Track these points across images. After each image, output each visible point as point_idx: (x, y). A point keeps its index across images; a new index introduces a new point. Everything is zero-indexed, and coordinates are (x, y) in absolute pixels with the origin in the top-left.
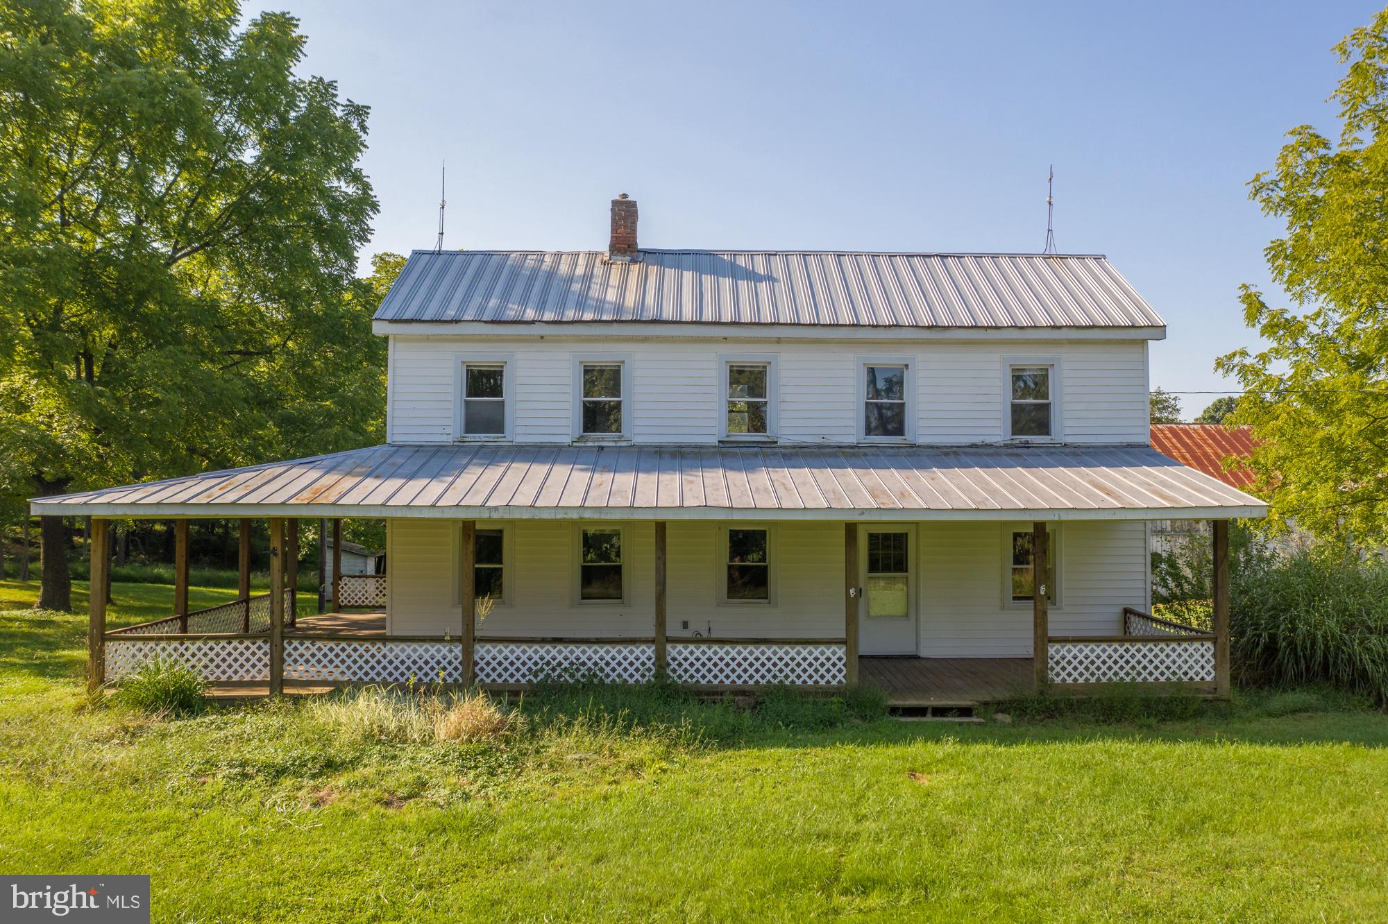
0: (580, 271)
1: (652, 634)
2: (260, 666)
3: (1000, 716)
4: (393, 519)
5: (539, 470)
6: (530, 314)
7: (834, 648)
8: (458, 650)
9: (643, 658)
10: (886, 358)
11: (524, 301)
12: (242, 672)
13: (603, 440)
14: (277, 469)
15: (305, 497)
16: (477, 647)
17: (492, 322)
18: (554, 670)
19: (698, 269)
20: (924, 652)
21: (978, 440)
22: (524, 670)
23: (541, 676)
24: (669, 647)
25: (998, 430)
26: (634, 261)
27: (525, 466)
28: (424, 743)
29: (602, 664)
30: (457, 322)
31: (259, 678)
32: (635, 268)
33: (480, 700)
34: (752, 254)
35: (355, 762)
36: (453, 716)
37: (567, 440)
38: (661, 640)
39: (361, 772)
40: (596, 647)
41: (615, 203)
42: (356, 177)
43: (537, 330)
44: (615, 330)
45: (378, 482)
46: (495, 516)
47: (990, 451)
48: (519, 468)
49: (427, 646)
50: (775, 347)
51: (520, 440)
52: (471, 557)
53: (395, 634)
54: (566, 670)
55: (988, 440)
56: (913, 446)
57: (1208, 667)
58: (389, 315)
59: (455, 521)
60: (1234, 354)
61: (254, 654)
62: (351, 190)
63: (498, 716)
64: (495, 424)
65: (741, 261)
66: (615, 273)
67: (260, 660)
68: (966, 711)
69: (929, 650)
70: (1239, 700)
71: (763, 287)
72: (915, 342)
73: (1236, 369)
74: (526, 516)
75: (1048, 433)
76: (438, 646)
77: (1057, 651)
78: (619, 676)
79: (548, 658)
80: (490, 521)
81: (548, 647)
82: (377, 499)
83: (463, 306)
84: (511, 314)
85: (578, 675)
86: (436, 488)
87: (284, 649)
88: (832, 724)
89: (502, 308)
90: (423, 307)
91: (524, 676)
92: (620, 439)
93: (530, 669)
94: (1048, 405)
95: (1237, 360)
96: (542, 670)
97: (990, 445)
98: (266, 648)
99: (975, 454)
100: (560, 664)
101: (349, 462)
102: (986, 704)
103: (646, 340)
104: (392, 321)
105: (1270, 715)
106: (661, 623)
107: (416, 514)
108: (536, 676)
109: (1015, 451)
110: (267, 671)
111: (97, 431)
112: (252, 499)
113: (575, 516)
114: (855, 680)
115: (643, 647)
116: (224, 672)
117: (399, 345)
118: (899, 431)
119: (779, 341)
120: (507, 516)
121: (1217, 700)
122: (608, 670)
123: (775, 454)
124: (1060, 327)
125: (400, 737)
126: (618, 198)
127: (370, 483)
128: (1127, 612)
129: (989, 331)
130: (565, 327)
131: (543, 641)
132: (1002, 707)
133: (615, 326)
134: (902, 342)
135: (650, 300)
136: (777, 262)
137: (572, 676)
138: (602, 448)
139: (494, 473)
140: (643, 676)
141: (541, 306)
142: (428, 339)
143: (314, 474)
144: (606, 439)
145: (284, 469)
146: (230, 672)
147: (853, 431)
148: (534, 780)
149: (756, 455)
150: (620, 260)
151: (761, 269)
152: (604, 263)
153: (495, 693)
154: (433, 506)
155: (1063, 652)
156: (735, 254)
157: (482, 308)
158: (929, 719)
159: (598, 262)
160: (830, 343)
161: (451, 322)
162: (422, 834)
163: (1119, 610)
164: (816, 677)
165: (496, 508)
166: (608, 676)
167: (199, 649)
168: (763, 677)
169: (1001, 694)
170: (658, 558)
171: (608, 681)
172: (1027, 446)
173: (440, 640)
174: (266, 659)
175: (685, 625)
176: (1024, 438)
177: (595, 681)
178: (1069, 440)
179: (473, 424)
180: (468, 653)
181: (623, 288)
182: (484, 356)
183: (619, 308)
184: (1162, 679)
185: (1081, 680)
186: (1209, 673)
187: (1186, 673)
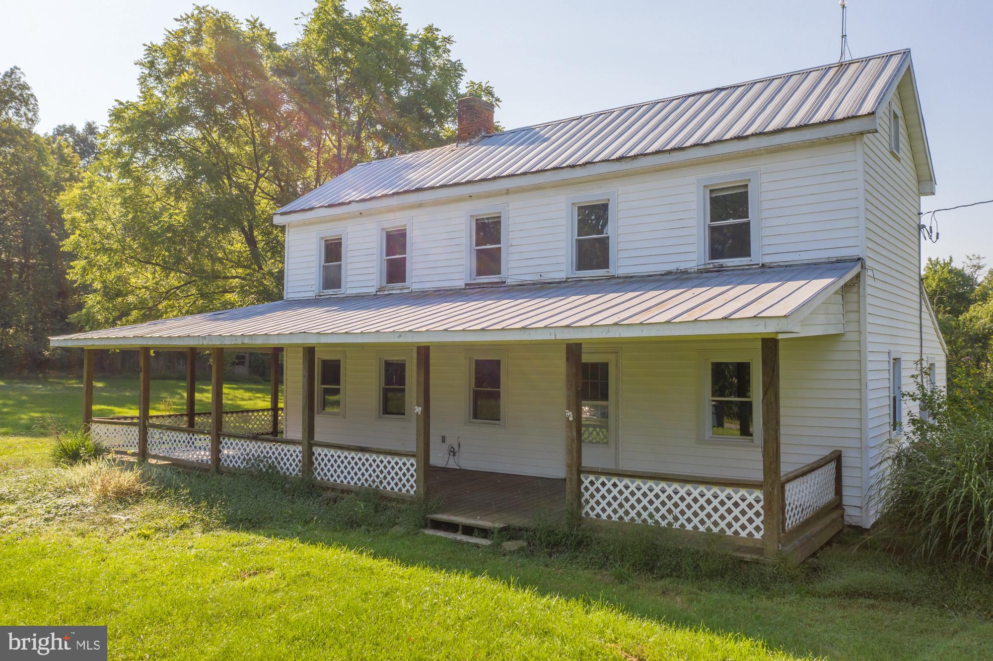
10: (593, 196)
13: (393, 288)
17: (329, 206)
25: (694, 255)
37: (374, 291)
44: (396, 201)
47: (685, 275)
50: (505, 199)
51: (349, 291)
55: (683, 266)
56: (613, 277)
57: (758, 521)
66: (449, 155)
71: (530, 148)
72: (616, 176)
75: (747, 253)
77: (592, 483)
90: (308, 202)
92: (404, 287)
94: (748, 224)
97: (683, 273)
102: (504, 529)
103: (420, 205)
117: (291, 230)
118: (604, 264)
119: (508, 192)
134: (603, 177)
138: (391, 295)
141: (369, 191)
142: (304, 223)
144: (396, 288)
147: (565, 267)
152: (451, 151)
155: (598, 484)
160: (545, 188)
164: (400, 485)
166: (282, 468)
172: (720, 270)
176: (722, 261)
178: (767, 260)
181: (435, 167)
182: (332, 232)
184: (702, 529)
185: (615, 518)
186: (757, 529)
187: (729, 525)
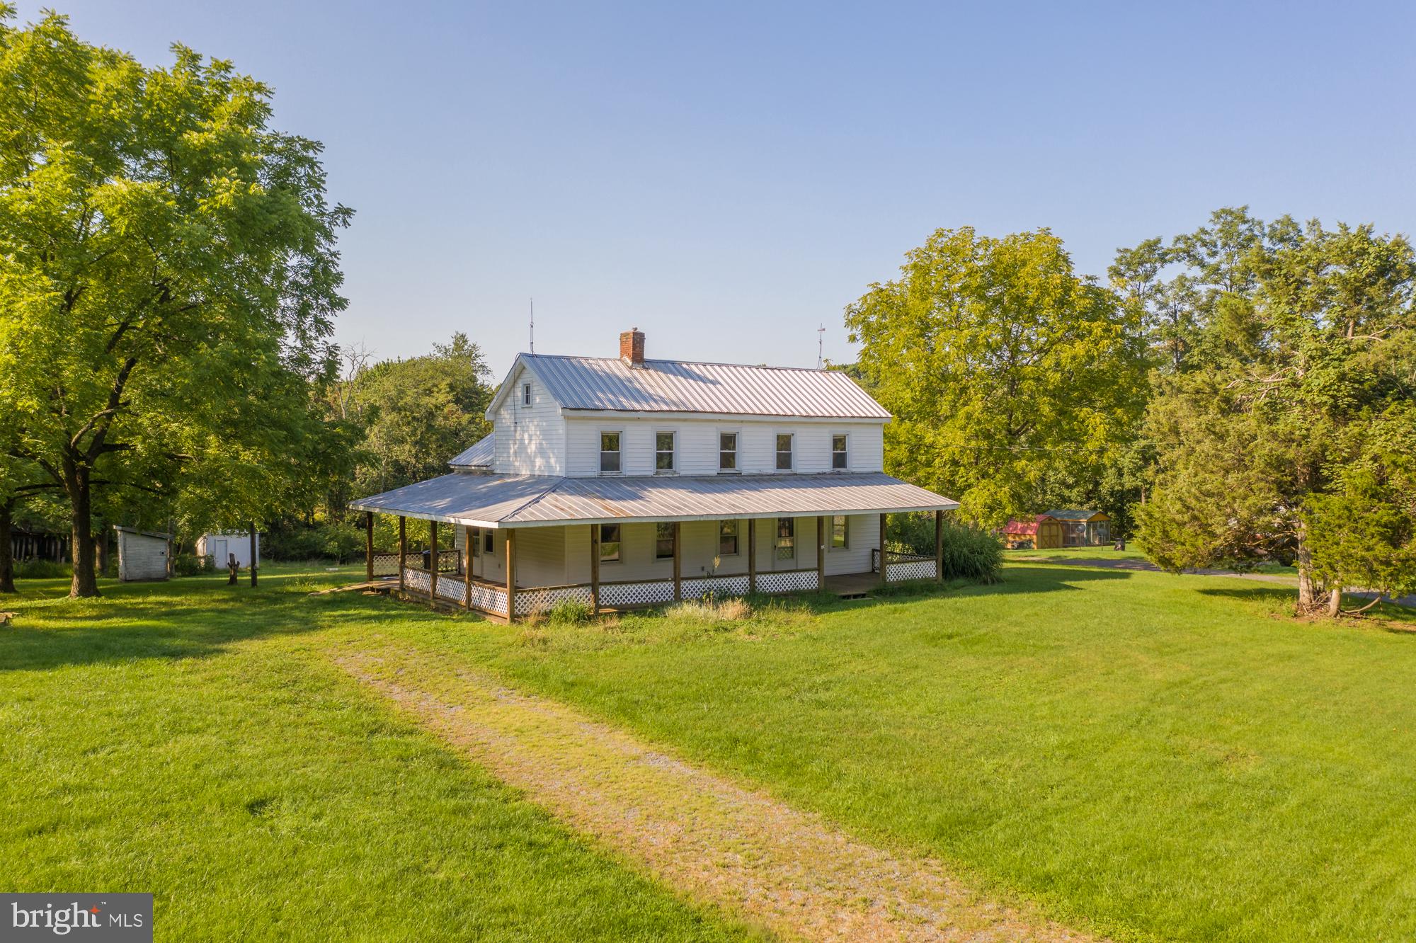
0: (625, 373)
2: (586, 600)
10: (786, 431)
21: (820, 471)
25: (827, 466)
26: (649, 368)
32: (648, 371)
37: (651, 474)
43: (638, 415)
44: (676, 416)
51: (629, 474)
55: (824, 471)
56: (795, 474)
57: (935, 571)
61: (583, 594)
65: (694, 369)
66: (644, 376)
67: (587, 597)
72: (798, 423)
75: (845, 467)
77: (889, 568)
81: (708, 580)
92: (674, 472)
94: (846, 453)
97: (825, 474)
102: (870, 592)
103: (685, 420)
114: (822, 585)
118: (789, 467)
119: (742, 421)
124: (855, 417)
126: (633, 330)
128: (874, 551)
130: (653, 413)
133: (676, 413)
134: (792, 423)
136: (711, 370)
138: (666, 477)
142: (584, 418)
144: (668, 472)
150: (638, 367)
151: (708, 375)
158: (851, 600)
159: (627, 367)
164: (808, 586)
169: (872, 588)
172: (839, 473)
174: (589, 596)
175: (703, 569)
178: (854, 470)
182: (611, 428)
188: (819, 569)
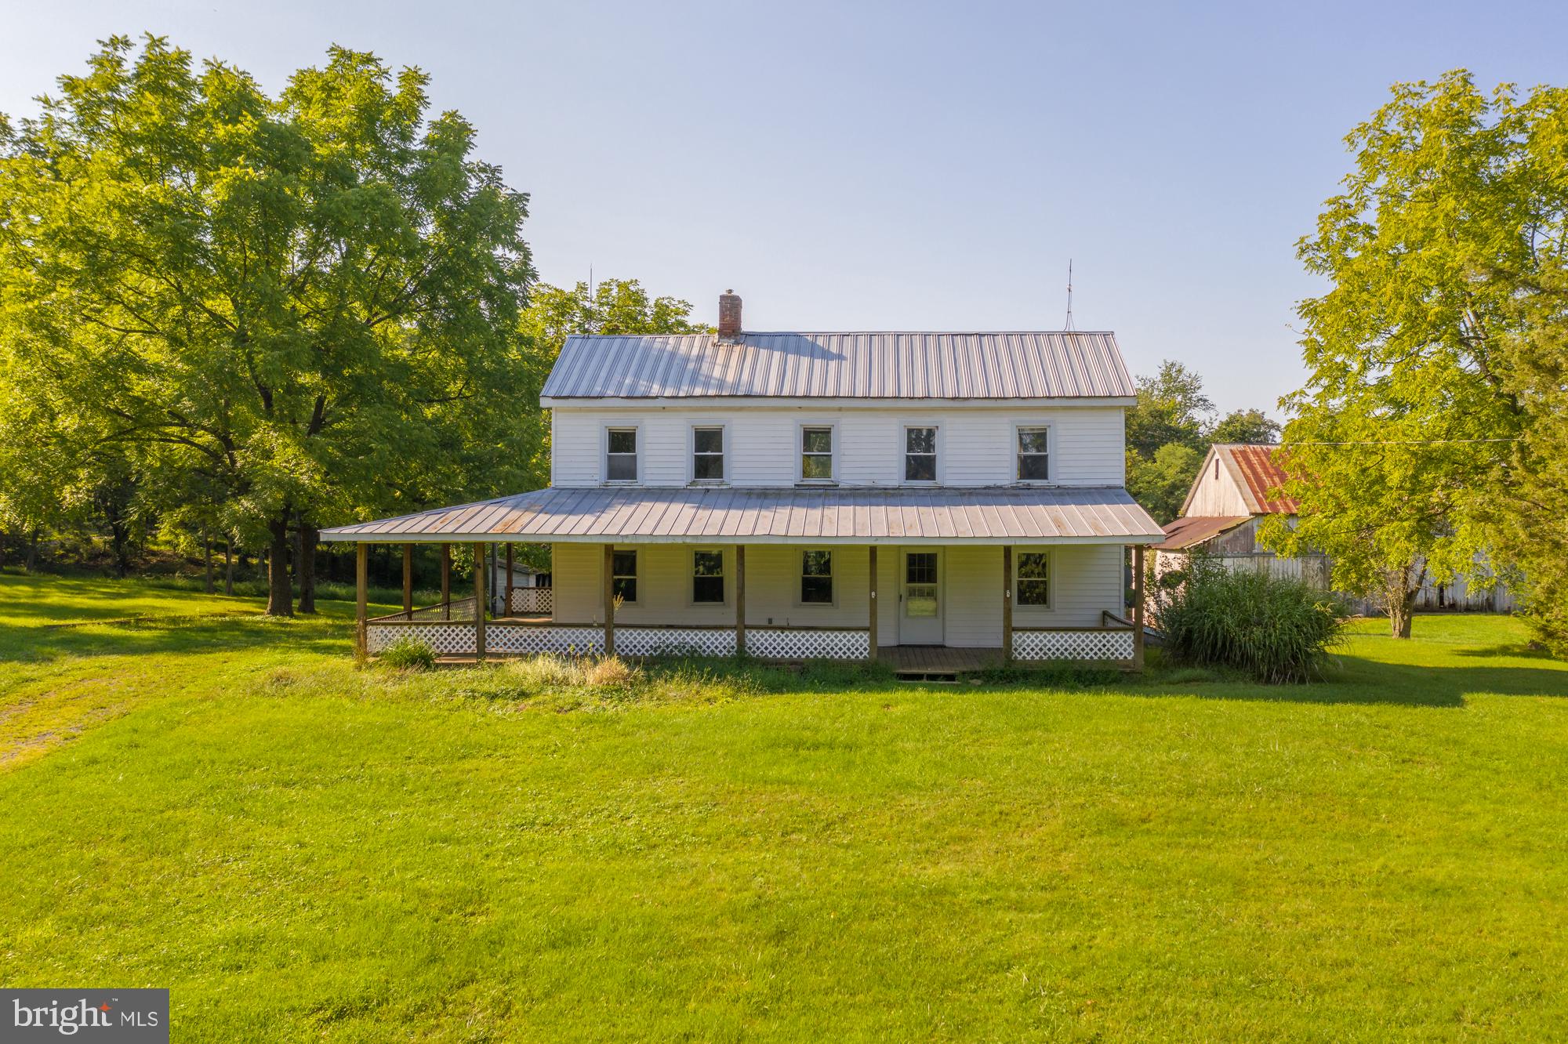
0: (695, 352)
1: (734, 622)
2: (469, 643)
3: (974, 681)
4: (556, 543)
5: (660, 507)
6: (656, 390)
7: (861, 633)
8: (602, 633)
9: (729, 639)
10: (923, 422)
11: (651, 379)
12: (458, 647)
13: (709, 484)
14: (477, 508)
15: (499, 528)
16: (615, 631)
17: (627, 397)
18: (668, 647)
19: (785, 350)
20: (948, 644)
21: (991, 483)
22: (647, 647)
23: (659, 651)
24: (746, 632)
25: (1007, 473)
26: (737, 343)
27: (650, 504)
28: (579, 686)
29: (701, 643)
30: (601, 398)
31: (469, 651)
32: (737, 349)
33: (615, 660)
34: (829, 335)
35: (539, 693)
36: (598, 670)
37: (683, 484)
38: (741, 627)
39: (540, 698)
40: (696, 631)
41: (722, 298)
42: (519, 247)
43: (659, 404)
44: (717, 403)
45: (548, 516)
46: (626, 541)
47: (999, 491)
48: (646, 506)
49: (581, 630)
50: (839, 414)
51: (649, 484)
52: (611, 570)
53: (559, 621)
54: (676, 647)
55: (1000, 483)
56: (941, 488)
57: (1130, 650)
58: (552, 393)
59: (601, 544)
60: (1294, 394)
61: (465, 635)
62: (513, 256)
63: (626, 671)
64: (631, 474)
65: (820, 341)
66: (722, 352)
67: (469, 639)
68: (950, 678)
69: (952, 641)
70: (1151, 672)
71: (833, 364)
72: (944, 409)
73: (1296, 407)
74: (647, 541)
75: (1044, 476)
76: (589, 630)
77: (1020, 637)
78: (712, 651)
79: (663, 638)
80: (622, 545)
81: (664, 631)
82: (547, 530)
83: (606, 385)
84: (641, 390)
85: (684, 651)
86: (588, 519)
87: (485, 632)
88: (852, 683)
89: (634, 386)
90: (577, 385)
91: (647, 651)
92: (722, 483)
93: (651, 646)
94: (1046, 456)
95: (1296, 399)
96: (659, 647)
97: (1000, 487)
98: (474, 631)
99: (988, 495)
100: (671, 643)
101: (526, 501)
102: (964, 673)
103: (741, 409)
104: (554, 398)
105: (1170, 683)
106: (741, 614)
107: (574, 540)
108: (655, 651)
109: (1018, 492)
110: (474, 647)
111: (327, 474)
112: (464, 530)
113: (680, 541)
114: (875, 655)
115: (729, 632)
116: (446, 647)
117: (559, 414)
118: (931, 477)
119: (840, 409)
120: (634, 542)
121: (1133, 672)
122: (704, 647)
123: (835, 495)
124: (1054, 398)
125: (565, 682)
126: (725, 293)
127: (543, 517)
128: (1105, 614)
129: (999, 401)
130: (680, 401)
131: (660, 627)
132: (975, 675)
133: (717, 399)
134: (933, 409)
135: (745, 377)
136: (848, 341)
137: (680, 651)
138: (708, 490)
139: (627, 510)
140: (729, 652)
141: (664, 385)
142: (580, 410)
143: (503, 511)
144: (712, 483)
145: (481, 507)
146: (450, 647)
147: (896, 477)
148: (647, 705)
149: (820, 496)
150: (726, 343)
151: (834, 349)
152: (714, 345)
153: (625, 659)
154: (585, 535)
155: (1024, 637)
156: (816, 335)
157: (621, 384)
158: (924, 681)
159: (709, 344)
160: (879, 410)
161: (597, 397)
162: (579, 724)
163: (1100, 612)
164: (848, 653)
165: (627, 536)
166: (704, 651)
167: (429, 631)
168: (811, 653)
169: (978, 668)
170: (739, 571)
171: (705, 655)
172: (1028, 488)
173: (590, 626)
174: (474, 639)
175: (770, 621)
176: (1028, 481)
177: (696, 655)
178: (1061, 483)
179: (614, 472)
180: (609, 636)
181: (726, 366)
182: (622, 423)
183: (721, 383)
184: (1096, 658)
185: (1037, 658)
186: (1129, 654)
187: (1113, 654)
188: (871, 630)
